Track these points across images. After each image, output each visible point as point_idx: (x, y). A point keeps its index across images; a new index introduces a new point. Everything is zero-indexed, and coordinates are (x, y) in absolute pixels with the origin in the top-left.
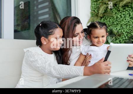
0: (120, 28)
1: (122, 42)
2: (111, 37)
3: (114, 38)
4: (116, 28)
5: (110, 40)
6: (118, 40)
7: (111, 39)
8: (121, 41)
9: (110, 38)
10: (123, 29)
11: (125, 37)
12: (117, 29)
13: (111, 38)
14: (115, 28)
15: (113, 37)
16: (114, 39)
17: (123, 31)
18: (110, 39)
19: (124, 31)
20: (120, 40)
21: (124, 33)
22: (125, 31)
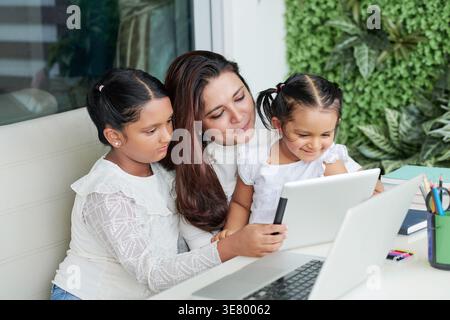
0: (413, 12)
1: (420, 74)
2: (372, 48)
3: (384, 54)
4: (398, 6)
5: (366, 65)
6: (403, 65)
7: (373, 60)
8: (413, 68)
9: (370, 54)
10: (426, 14)
11: (432, 52)
12: (400, 11)
13: (373, 52)
14: (393, 10)
15: (381, 51)
16: (384, 62)
17: (423, 26)
18: (366, 57)
19: (429, 26)
20: (411, 64)
21: (428, 33)
22: (434, 27)
